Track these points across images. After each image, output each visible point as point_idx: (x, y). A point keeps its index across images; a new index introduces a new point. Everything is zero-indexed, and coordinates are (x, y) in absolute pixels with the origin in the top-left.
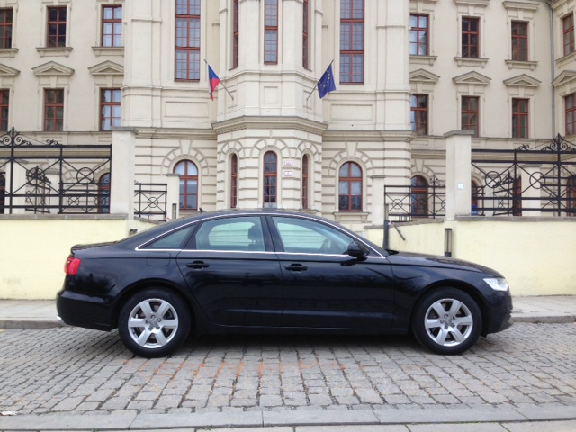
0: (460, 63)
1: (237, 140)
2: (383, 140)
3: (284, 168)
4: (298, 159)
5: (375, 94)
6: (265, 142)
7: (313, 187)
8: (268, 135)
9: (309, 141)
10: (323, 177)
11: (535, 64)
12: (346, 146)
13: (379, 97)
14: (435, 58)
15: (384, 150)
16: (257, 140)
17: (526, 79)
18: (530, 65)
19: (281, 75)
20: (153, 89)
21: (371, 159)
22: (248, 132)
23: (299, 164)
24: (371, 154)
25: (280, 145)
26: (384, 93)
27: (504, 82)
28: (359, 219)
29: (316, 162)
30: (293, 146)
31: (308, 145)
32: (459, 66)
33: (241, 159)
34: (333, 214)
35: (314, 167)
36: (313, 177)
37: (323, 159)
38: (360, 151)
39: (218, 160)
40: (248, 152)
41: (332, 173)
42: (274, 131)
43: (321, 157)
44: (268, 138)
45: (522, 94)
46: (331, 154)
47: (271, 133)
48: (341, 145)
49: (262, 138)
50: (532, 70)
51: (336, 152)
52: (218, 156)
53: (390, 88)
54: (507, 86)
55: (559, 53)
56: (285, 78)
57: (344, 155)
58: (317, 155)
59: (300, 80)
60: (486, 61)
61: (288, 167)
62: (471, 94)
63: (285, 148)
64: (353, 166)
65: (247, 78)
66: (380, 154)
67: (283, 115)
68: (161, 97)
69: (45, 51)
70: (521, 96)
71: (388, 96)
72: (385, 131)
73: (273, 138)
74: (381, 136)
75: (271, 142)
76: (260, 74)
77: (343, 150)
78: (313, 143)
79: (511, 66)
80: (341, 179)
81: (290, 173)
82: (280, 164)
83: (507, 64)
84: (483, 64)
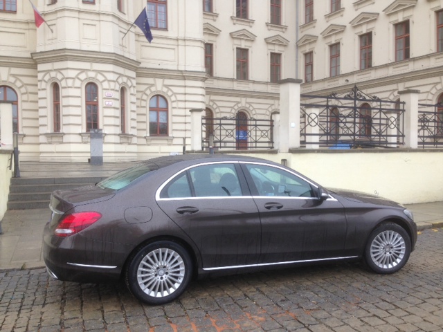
0: (235, 21)
1: (59, 70)
2: (184, 78)
3: (105, 98)
4: (117, 91)
5: (177, 40)
6: (87, 75)
7: (129, 115)
8: (89, 68)
9: (126, 76)
10: (138, 107)
11: (286, 28)
12: (155, 81)
13: (180, 42)
14: (217, 15)
15: (185, 87)
16: (78, 72)
17: (280, 39)
18: (282, 28)
19: (99, 14)
21: (175, 94)
22: (70, 64)
23: (118, 95)
24: (175, 90)
25: (100, 78)
26: (185, 40)
27: (265, 39)
28: (166, 142)
29: (132, 94)
30: (112, 79)
31: (125, 79)
32: (234, 24)
33: (63, 88)
34: (145, 137)
35: (129, 98)
36: (129, 107)
37: (137, 91)
38: (166, 86)
39: (39, 87)
40: (70, 82)
41: (143, 104)
42: (94, 64)
43: (135, 90)
44: (89, 70)
45: (277, 49)
46: (143, 88)
47: (91, 65)
48: (150, 81)
49: (83, 71)
50: (284, 32)
51: (147, 86)
52: (39, 83)
53: (188, 36)
54: (267, 43)
55: (302, 21)
56: (102, 17)
57: (153, 89)
58: (132, 88)
59: (116, 21)
60: (253, 22)
61: (108, 98)
62: (243, 47)
63: (104, 81)
64: (160, 98)
65: (67, 13)
66: (182, 90)
67: (102, 51)
70: (276, 51)
71: (187, 43)
72: (186, 71)
73: (93, 71)
74: (183, 75)
75: (92, 74)
76: (79, 12)
77: (152, 85)
78: (129, 78)
79: (269, 27)
80: (151, 109)
81: (110, 103)
82: (101, 94)
83: (267, 25)
84: (251, 24)
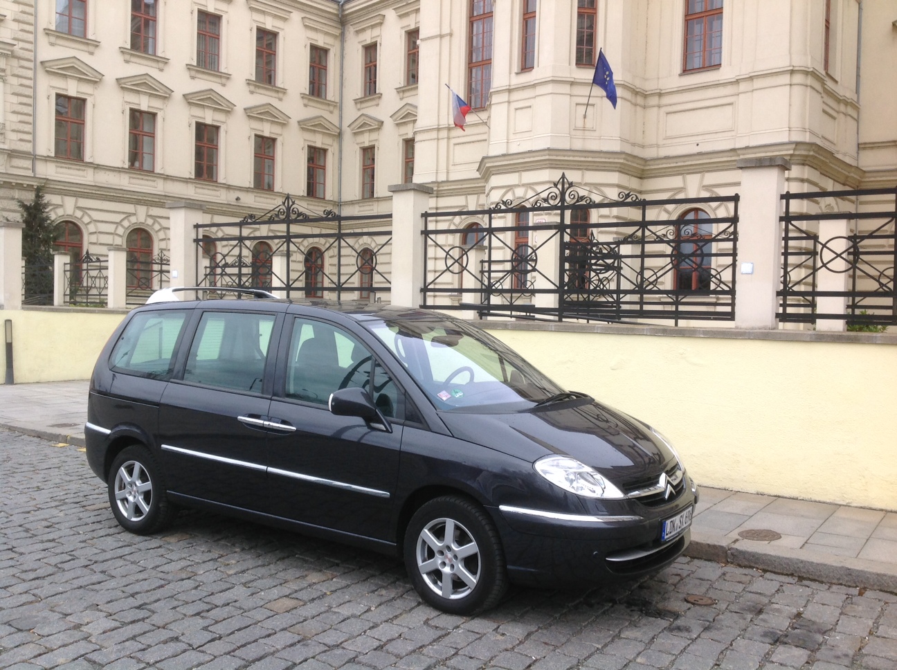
5: (737, 82)
6: (514, 193)
8: (517, 183)
12: (686, 181)
13: (743, 86)
16: (503, 191)
19: (534, 86)
20: (439, 129)
22: (496, 180)
26: (751, 78)
29: (602, 216)
38: (708, 188)
42: (523, 173)
44: (518, 186)
47: (520, 177)
49: (509, 188)
53: (762, 67)
56: (540, 90)
59: (566, 89)
68: (448, 138)
69: (404, 91)
71: (758, 83)
73: (523, 185)
75: (520, 192)
76: (510, 91)
78: (596, 186)
